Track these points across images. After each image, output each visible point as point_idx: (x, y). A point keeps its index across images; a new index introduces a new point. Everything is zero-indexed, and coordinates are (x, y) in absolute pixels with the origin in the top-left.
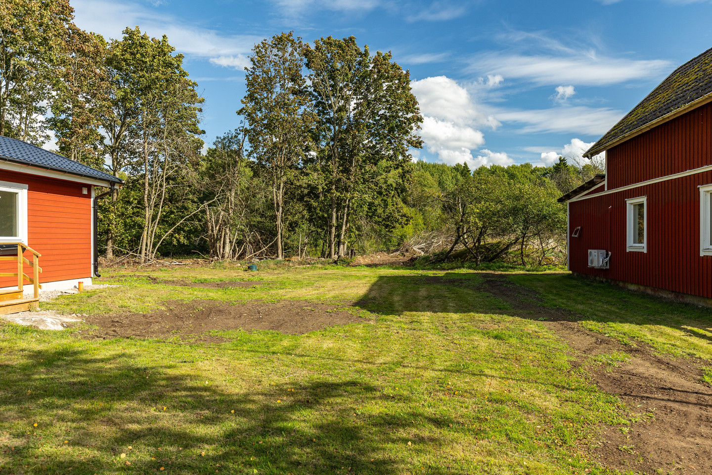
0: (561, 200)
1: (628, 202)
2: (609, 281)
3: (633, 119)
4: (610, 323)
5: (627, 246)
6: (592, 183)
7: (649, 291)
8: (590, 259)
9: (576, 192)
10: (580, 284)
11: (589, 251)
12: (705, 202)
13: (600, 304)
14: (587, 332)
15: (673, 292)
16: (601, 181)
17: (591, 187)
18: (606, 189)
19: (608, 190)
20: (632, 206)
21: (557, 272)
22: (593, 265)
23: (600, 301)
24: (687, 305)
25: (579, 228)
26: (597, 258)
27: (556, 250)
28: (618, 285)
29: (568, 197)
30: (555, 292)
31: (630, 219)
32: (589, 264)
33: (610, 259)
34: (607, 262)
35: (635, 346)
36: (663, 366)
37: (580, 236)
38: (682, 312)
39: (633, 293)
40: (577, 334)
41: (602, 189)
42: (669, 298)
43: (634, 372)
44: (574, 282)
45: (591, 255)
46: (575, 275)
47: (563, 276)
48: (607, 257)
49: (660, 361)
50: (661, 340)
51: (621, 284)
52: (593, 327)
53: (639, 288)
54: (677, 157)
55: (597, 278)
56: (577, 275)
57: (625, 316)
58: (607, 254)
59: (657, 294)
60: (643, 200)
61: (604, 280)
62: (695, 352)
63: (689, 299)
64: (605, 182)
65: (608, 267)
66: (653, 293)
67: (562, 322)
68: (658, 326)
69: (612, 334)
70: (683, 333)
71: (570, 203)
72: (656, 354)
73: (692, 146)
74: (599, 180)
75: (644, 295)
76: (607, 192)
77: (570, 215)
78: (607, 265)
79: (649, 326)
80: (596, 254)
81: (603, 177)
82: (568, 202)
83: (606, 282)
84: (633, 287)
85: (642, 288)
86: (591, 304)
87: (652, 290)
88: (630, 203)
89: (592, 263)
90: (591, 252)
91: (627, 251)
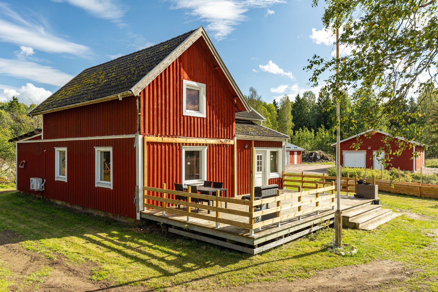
0: (10, 141)
1: (56, 149)
2: (45, 198)
3: (59, 97)
4: (42, 240)
5: (56, 177)
6: (32, 133)
7: (69, 205)
8: (31, 184)
9: (22, 137)
10: (24, 202)
11: (31, 179)
12: (98, 156)
13: (36, 221)
14: (25, 251)
15: (81, 206)
16: (39, 132)
17: (33, 136)
18: (42, 139)
19: (44, 139)
20: (59, 152)
21: (8, 190)
22: (34, 189)
23: (37, 218)
24: (88, 214)
25: (25, 161)
26: (36, 184)
27: (8, 171)
28: (50, 201)
29: (16, 139)
30: (5, 212)
31: (57, 160)
32: (31, 188)
33: (45, 184)
34: (43, 186)
35: (56, 259)
36: (71, 273)
37: (25, 167)
38: (85, 221)
39: (58, 208)
40: (18, 255)
41: (39, 138)
42: (79, 210)
43: (53, 284)
44: (20, 200)
45: (32, 182)
46: (22, 192)
47: (13, 194)
48: (43, 183)
49: (69, 270)
50: (72, 250)
51: (52, 200)
52: (30, 247)
53: (63, 203)
54: (83, 128)
55: (37, 196)
56: (23, 193)
57: (51, 231)
58: (43, 181)
59: (73, 207)
60: (65, 149)
61: (41, 197)
62: (89, 257)
63: (90, 211)
64: (42, 134)
65: (44, 189)
66: (70, 206)
67: (7, 245)
68: (71, 237)
69: (42, 251)
70: (84, 241)
71: (18, 143)
72: (68, 263)
73: (91, 123)
74: (38, 132)
75: (65, 209)
76: (42, 141)
77: (18, 151)
78: (43, 188)
79: (65, 238)
80: (36, 181)
81: (40, 130)
82: (17, 142)
83: (43, 198)
84: (59, 202)
85: (64, 203)
86: (30, 222)
87: (70, 204)
88: (57, 150)
89: (33, 187)
90: (32, 180)
91: (56, 180)
